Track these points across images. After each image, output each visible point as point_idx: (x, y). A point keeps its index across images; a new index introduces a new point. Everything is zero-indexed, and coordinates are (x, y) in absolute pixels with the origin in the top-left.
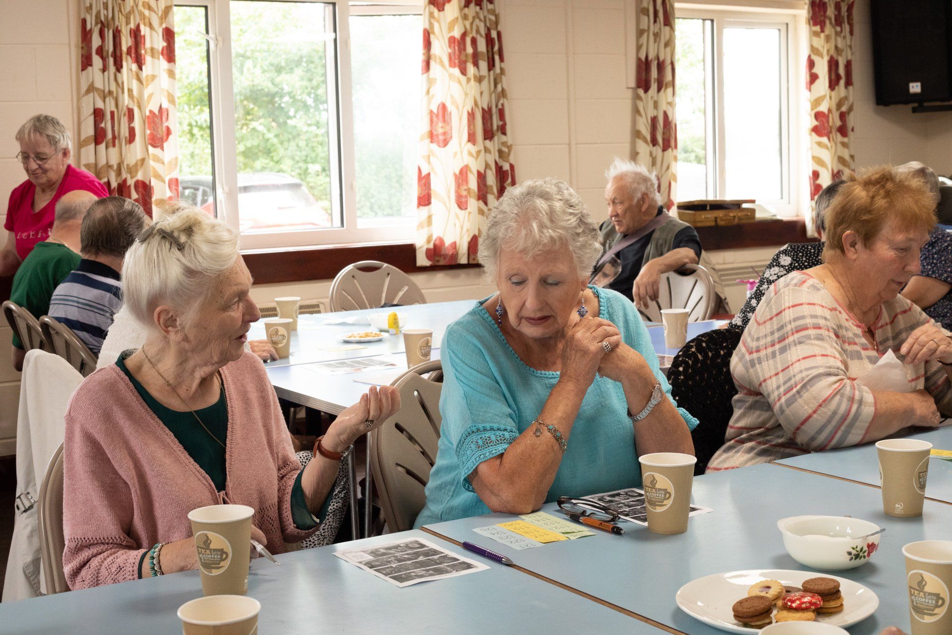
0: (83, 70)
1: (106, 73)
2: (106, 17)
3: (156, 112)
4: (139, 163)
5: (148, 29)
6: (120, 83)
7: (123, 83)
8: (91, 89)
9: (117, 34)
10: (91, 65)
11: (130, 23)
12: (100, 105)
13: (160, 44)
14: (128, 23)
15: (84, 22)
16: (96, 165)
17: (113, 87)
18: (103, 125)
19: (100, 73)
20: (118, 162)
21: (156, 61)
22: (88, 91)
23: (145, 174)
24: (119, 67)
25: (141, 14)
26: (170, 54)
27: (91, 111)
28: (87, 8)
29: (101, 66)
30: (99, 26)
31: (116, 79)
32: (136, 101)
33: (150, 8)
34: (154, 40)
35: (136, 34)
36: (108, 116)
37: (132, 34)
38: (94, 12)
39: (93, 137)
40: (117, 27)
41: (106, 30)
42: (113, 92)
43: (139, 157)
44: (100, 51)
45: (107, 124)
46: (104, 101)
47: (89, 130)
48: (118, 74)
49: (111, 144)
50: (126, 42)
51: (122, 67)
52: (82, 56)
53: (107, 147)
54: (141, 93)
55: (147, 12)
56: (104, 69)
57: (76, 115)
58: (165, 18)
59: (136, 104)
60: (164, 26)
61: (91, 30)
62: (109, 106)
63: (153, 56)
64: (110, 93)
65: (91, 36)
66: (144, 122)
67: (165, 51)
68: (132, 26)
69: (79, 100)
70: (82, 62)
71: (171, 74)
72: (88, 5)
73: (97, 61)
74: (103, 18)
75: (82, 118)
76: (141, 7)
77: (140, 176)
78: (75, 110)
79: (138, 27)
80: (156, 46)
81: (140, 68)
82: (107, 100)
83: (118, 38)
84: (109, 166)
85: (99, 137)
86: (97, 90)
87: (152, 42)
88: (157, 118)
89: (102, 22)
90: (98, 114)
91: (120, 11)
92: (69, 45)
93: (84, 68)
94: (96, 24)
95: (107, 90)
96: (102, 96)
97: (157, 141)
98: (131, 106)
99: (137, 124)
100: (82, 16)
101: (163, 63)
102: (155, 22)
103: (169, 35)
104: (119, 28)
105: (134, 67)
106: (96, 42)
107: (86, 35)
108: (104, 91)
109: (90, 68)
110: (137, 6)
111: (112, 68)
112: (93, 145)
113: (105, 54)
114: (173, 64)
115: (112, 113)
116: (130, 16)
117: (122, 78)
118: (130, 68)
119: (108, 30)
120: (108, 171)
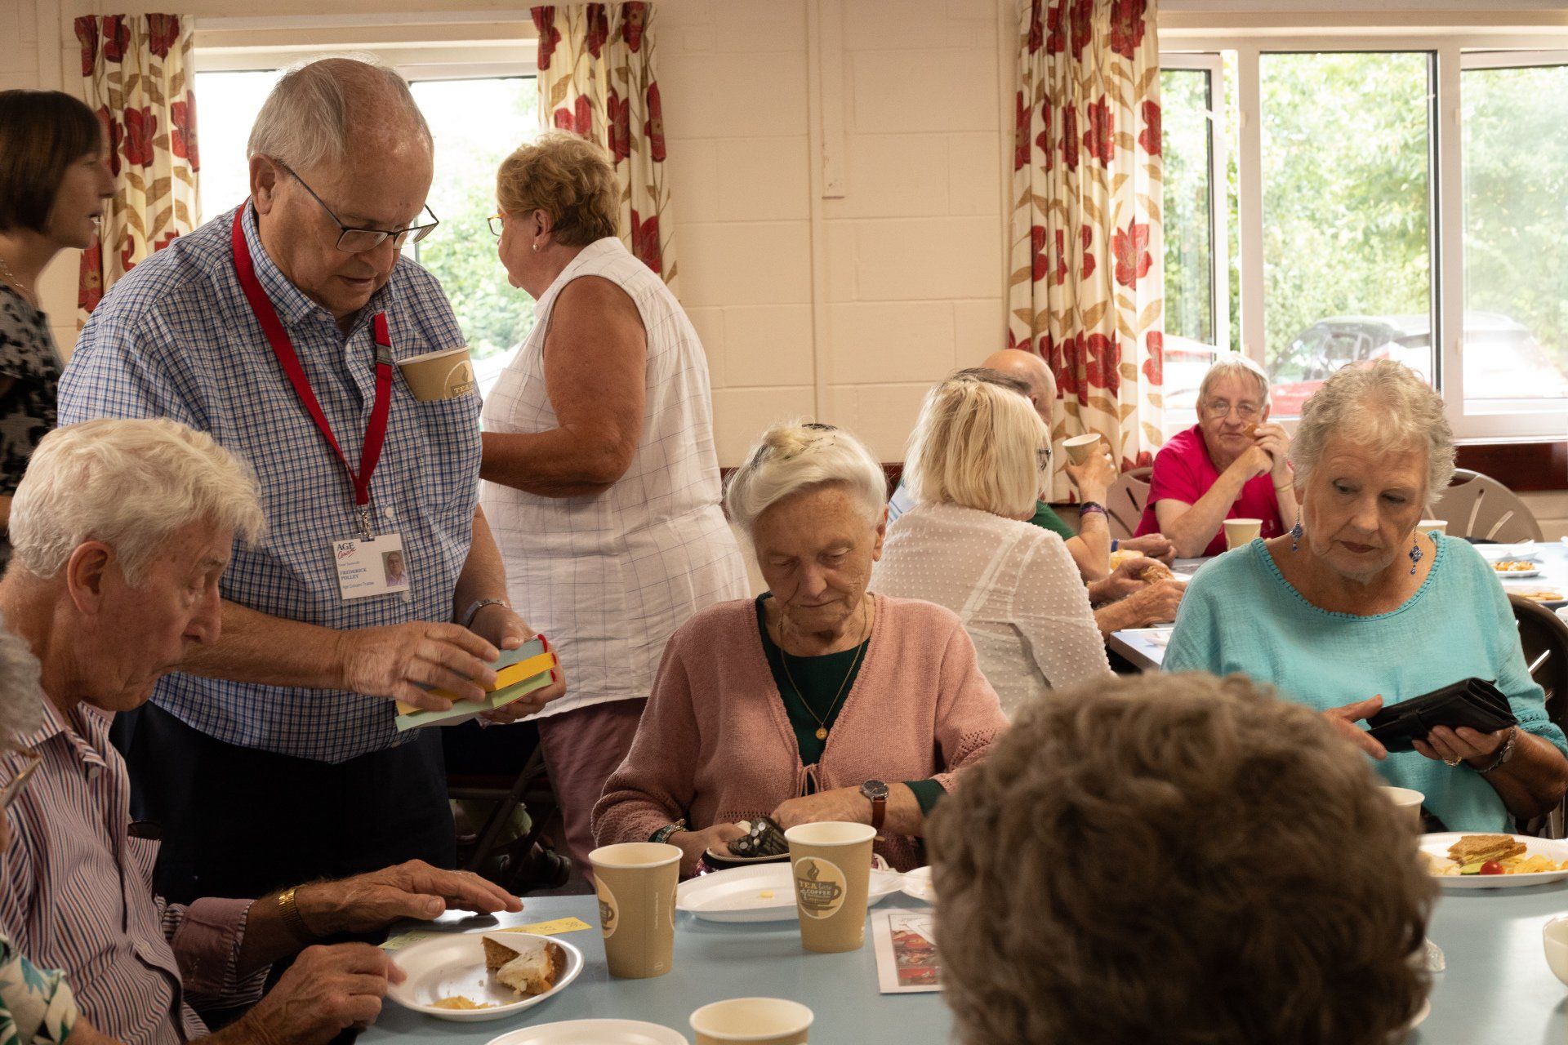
0: (1017, 169)
1: (1051, 173)
2: (1053, 88)
3: (1125, 230)
4: (1100, 308)
5: (1118, 104)
6: (1074, 186)
7: (1078, 187)
8: (1028, 197)
9: (1069, 113)
10: (1028, 162)
11: (1089, 96)
12: (1040, 221)
13: (1137, 125)
14: (1085, 96)
15: (1020, 97)
16: (1032, 310)
17: (1063, 193)
18: (1043, 251)
19: (1042, 174)
20: (1068, 306)
21: (1128, 153)
22: (1023, 202)
23: (1106, 326)
24: (1072, 163)
25: (1108, 82)
26: (1153, 141)
27: (1027, 229)
28: (1024, 76)
29: (1044, 163)
30: (1043, 102)
31: (1067, 182)
32: (1097, 214)
33: (1121, 73)
34: (1128, 121)
35: (1099, 112)
36: (1052, 238)
37: (1094, 114)
38: (1035, 82)
39: (1030, 270)
40: (1071, 103)
41: (1053, 107)
42: (1061, 202)
43: (1099, 299)
44: (1043, 141)
45: (1050, 250)
46: (1047, 216)
47: (1024, 260)
48: (1071, 174)
49: (1056, 280)
50: (1083, 125)
51: (1076, 163)
52: (1017, 148)
53: (1049, 285)
54: (1104, 201)
55: (1116, 79)
56: (1048, 167)
57: (1006, 236)
58: (1147, 86)
59: (1097, 219)
60: (1145, 99)
61: (1029, 107)
62: (1057, 222)
63: (1123, 146)
64: (1057, 203)
65: (1029, 118)
66: (1107, 245)
67: (1146, 138)
68: (1094, 100)
69: (1011, 213)
70: (1017, 156)
71: (1154, 172)
72: (1026, 71)
73: (1037, 155)
74: (1047, 91)
75: (1014, 242)
76: (1107, 71)
77: (1099, 329)
78: (1006, 230)
79: (1102, 100)
80: (1128, 131)
81: (1104, 164)
82: (1052, 213)
83: (1071, 121)
84: (1050, 313)
85: (1038, 268)
86: (1037, 198)
87: (1122, 124)
88: (1127, 240)
89: (1046, 97)
90: (1038, 235)
91: (1076, 77)
92: (1000, 132)
93: (1018, 167)
94: (1038, 100)
95: (1051, 198)
96: (1044, 207)
97: (1125, 276)
98: (1087, 223)
99: (1096, 249)
100: (1018, 90)
101: (1141, 156)
102: (1129, 93)
103: (1152, 112)
104: (1074, 105)
105: (1096, 162)
106: (1037, 126)
107: (1023, 117)
108: (1047, 201)
109: (1026, 166)
110: (1100, 70)
111: (1061, 166)
112: (1028, 282)
113: (1049, 145)
114: (1157, 156)
115: (1059, 234)
116: (1090, 87)
117: (1077, 179)
118: (1087, 163)
119: (1056, 108)
120: (1049, 322)
